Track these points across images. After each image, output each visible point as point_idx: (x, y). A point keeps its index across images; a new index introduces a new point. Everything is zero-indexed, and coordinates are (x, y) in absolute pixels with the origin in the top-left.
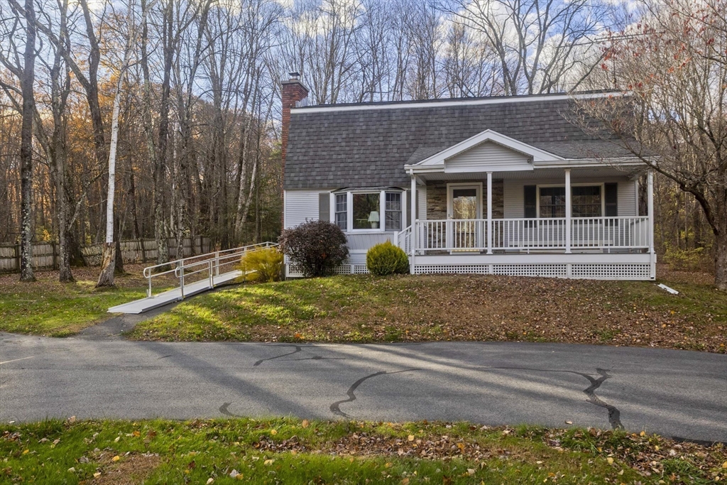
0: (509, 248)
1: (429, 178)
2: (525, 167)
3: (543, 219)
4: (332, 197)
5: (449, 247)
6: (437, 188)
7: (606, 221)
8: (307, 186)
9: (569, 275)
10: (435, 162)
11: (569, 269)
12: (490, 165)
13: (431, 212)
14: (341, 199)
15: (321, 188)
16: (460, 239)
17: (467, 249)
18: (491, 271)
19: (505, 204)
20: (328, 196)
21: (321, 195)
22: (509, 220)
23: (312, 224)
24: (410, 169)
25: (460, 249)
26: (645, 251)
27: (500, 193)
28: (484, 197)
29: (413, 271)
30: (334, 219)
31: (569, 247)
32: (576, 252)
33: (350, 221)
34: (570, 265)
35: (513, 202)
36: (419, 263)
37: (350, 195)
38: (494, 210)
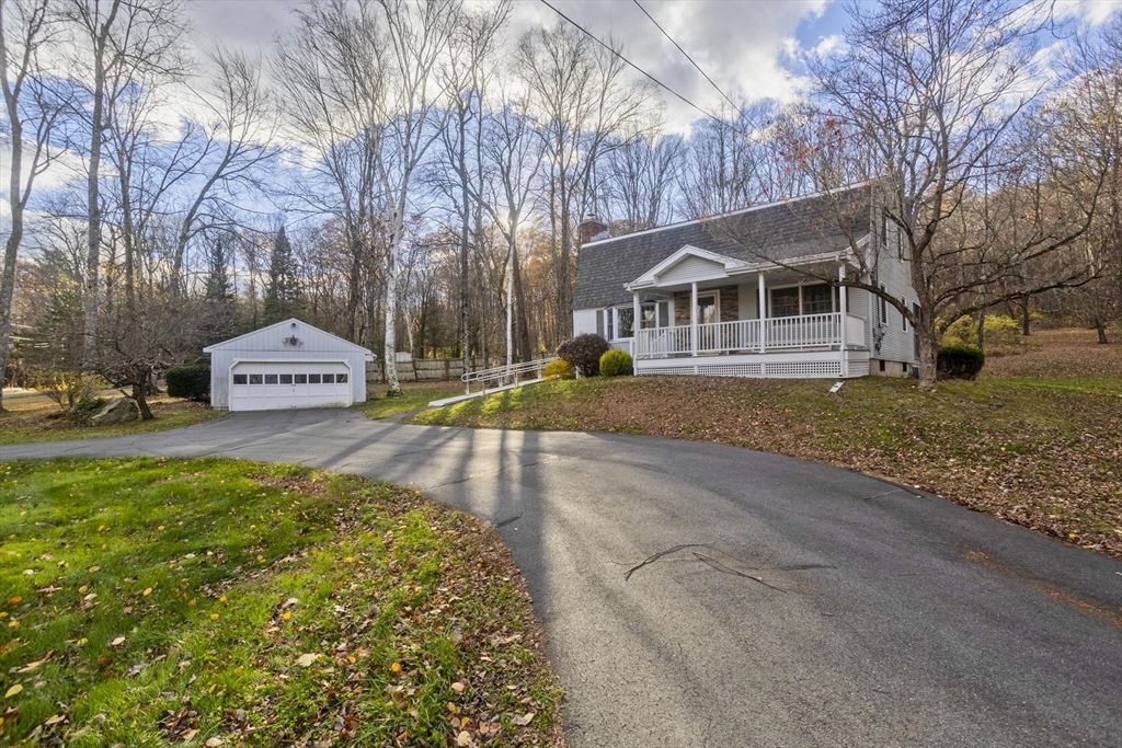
0: (745, 348)
1: (675, 290)
3: (777, 319)
4: (605, 312)
5: (694, 350)
6: (683, 298)
7: (804, 319)
8: (588, 306)
9: (763, 375)
10: (648, 278)
11: (763, 368)
12: (694, 276)
13: (678, 320)
14: (610, 313)
15: (596, 306)
16: (706, 342)
17: (707, 351)
18: (696, 372)
19: (740, 308)
20: (602, 312)
21: (598, 312)
22: (744, 321)
23: (592, 334)
24: (628, 287)
25: (703, 351)
27: (735, 297)
28: (721, 303)
29: (636, 373)
30: (606, 331)
31: (763, 348)
32: (769, 352)
33: (615, 332)
34: (764, 364)
35: (746, 306)
36: (640, 366)
37: (615, 310)
38: (730, 315)
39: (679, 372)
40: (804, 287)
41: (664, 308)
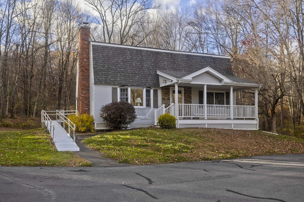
4: (119, 90)
12: (206, 82)
15: (115, 85)
18: (206, 127)
19: (192, 98)
20: (116, 89)
21: (113, 88)
26: (254, 119)
27: (190, 93)
28: (184, 94)
29: (178, 126)
30: (119, 100)
31: (232, 117)
32: (235, 119)
33: (129, 101)
34: (233, 124)
35: (195, 97)
36: (180, 123)
37: (129, 89)
38: (188, 100)
39: (199, 126)
40: (215, 93)
41: (156, 92)
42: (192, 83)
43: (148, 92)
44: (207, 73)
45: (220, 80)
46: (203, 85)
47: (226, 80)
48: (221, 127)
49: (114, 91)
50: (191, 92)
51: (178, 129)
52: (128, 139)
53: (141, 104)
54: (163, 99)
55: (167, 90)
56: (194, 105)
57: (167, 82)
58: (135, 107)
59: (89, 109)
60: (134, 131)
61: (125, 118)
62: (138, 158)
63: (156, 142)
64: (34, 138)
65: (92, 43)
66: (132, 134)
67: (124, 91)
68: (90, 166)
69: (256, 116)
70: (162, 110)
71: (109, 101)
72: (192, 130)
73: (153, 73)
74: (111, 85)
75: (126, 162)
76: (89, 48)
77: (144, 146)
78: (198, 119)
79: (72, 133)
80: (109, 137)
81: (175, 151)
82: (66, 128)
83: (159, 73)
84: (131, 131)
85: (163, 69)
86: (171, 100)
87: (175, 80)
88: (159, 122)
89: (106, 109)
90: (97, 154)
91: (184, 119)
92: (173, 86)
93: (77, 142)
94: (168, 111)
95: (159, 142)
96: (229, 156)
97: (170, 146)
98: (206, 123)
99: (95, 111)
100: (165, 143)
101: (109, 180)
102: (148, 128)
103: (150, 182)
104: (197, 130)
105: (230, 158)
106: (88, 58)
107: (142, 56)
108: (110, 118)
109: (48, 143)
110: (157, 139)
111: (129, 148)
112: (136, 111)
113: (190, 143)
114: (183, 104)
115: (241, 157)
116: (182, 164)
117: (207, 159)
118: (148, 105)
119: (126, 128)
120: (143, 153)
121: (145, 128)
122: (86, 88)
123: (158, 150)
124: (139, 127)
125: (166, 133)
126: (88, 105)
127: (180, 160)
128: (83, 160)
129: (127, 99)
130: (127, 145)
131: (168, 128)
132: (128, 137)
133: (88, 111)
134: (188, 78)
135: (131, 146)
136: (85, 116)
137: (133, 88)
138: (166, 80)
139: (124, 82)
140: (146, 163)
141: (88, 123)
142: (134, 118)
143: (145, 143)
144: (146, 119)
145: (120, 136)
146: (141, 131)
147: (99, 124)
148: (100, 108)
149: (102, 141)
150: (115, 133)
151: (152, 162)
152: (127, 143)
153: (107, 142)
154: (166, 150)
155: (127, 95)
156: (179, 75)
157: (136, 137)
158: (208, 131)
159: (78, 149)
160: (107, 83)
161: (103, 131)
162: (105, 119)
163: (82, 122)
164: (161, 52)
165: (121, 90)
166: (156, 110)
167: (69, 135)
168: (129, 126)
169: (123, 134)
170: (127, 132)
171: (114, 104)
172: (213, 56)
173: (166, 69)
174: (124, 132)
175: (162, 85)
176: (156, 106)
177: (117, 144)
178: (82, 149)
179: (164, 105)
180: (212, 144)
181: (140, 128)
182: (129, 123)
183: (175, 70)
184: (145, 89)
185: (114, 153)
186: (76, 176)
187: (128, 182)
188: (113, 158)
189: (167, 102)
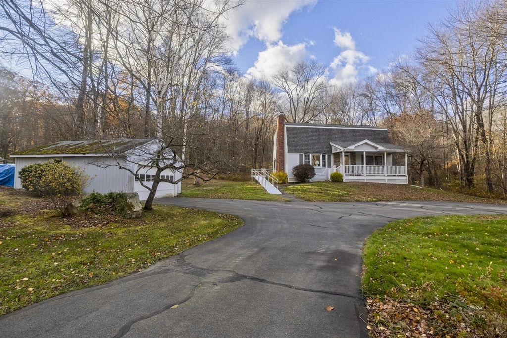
2: (374, 151)
9: (387, 182)
12: (365, 150)
15: (301, 153)
18: (366, 181)
19: (356, 160)
21: (300, 155)
26: (404, 176)
28: (351, 158)
29: (344, 181)
30: (304, 163)
31: (386, 174)
32: (388, 176)
33: (311, 164)
34: (387, 179)
35: (358, 160)
36: (346, 178)
37: (311, 156)
38: (353, 162)
39: (360, 181)
40: (375, 156)
41: (329, 157)
42: (355, 151)
43: (324, 157)
44: (366, 143)
45: (376, 148)
46: (363, 152)
47: (381, 148)
48: (376, 182)
49: (301, 157)
50: (355, 156)
51: (344, 182)
52: (310, 188)
53: (319, 165)
54: (335, 162)
55: (337, 156)
56: (358, 166)
57: (337, 150)
58: (315, 167)
59: (284, 169)
60: (313, 183)
61: (308, 175)
62: (316, 199)
63: (328, 190)
64: (253, 187)
65: (286, 126)
66: (313, 185)
67: (307, 157)
68: (290, 201)
69: (406, 173)
70: (334, 169)
71: (298, 164)
72: (353, 183)
73: (327, 144)
74: (299, 153)
75: (309, 200)
76: (284, 129)
77: (320, 192)
78: (361, 175)
79: (275, 183)
80: (298, 186)
81: (339, 196)
82: (271, 181)
83: (331, 143)
84: (312, 184)
85: (334, 141)
86: (340, 162)
87: (342, 149)
88: (331, 178)
89: (296, 169)
90: (292, 196)
91: (350, 175)
92: (341, 152)
93: (279, 189)
94: (338, 170)
95: (329, 190)
96: (374, 200)
97: (336, 192)
98: (365, 178)
99: (289, 169)
100: (333, 191)
101: (301, 207)
102: (323, 182)
103: (321, 208)
104: (357, 183)
105: (376, 201)
106: (283, 135)
107: (320, 132)
108: (298, 174)
109: (262, 189)
110: (329, 189)
111: (311, 193)
112: (315, 170)
113: (350, 192)
114: (349, 165)
115: (384, 201)
116: (342, 203)
117: (359, 201)
118: (324, 165)
119: (309, 181)
120: (319, 196)
121: (321, 182)
122: (281, 154)
123: (329, 195)
124: (317, 180)
125: (335, 185)
126: (283, 166)
127: (341, 201)
128: (284, 198)
129: (309, 162)
130: (310, 192)
131: (337, 182)
132: (310, 187)
133: (283, 170)
134: (352, 148)
135: (312, 192)
136: (281, 173)
137: (313, 154)
138: (336, 149)
139: (307, 151)
140: (320, 201)
141: (284, 178)
142: (314, 174)
143: (321, 191)
144: (322, 175)
145: (305, 186)
146: (319, 183)
147: (290, 178)
148: (291, 168)
149: (294, 189)
150: (301, 184)
151: (324, 201)
152: (310, 191)
153: (297, 190)
154: (333, 195)
155: (309, 159)
156: (345, 146)
157: (315, 187)
158: (366, 184)
159: (281, 193)
160: (296, 152)
161: (293, 183)
162: (295, 175)
163: (280, 177)
164: (333, 129)
165: (305, 156)
166: (329, 169)
167: (273, 185)
168: (310, 180)
169: (307, 185)
170: (309, 184)
171: (301, 165)
172: (373, 129)
173: (336, 141)
174: (308, 184)
175: (334, 152)
176: (329, 166)
177: (303, 191)
178: (283, 194)
179: (335, 166)
180: (365, 192)
181: (318, 182)
182: (311, 178)
183: (344, 141)
184: (322, 155)
185: (302, 196)
186: (284, 205)
187: (310, 208)
188: (301, 198)
189: (337, 163)
